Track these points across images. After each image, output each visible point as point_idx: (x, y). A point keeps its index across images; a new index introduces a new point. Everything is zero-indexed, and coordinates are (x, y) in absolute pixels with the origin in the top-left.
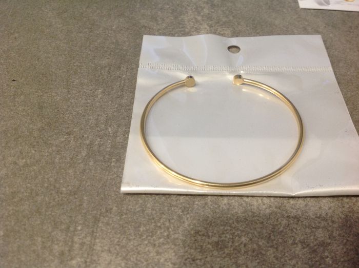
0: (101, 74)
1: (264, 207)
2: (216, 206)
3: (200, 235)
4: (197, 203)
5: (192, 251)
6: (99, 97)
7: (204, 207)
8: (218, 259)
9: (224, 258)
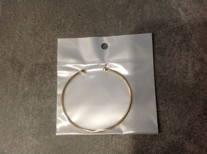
0: (120, 11)
1: (191, 85)
2: (172, 84)
3: (165, 95)
4: (164, 82)
5: (162, 100)
6: (121, 26)
7: (167, 84)
8: (171, 104)
9: (174, 103)
